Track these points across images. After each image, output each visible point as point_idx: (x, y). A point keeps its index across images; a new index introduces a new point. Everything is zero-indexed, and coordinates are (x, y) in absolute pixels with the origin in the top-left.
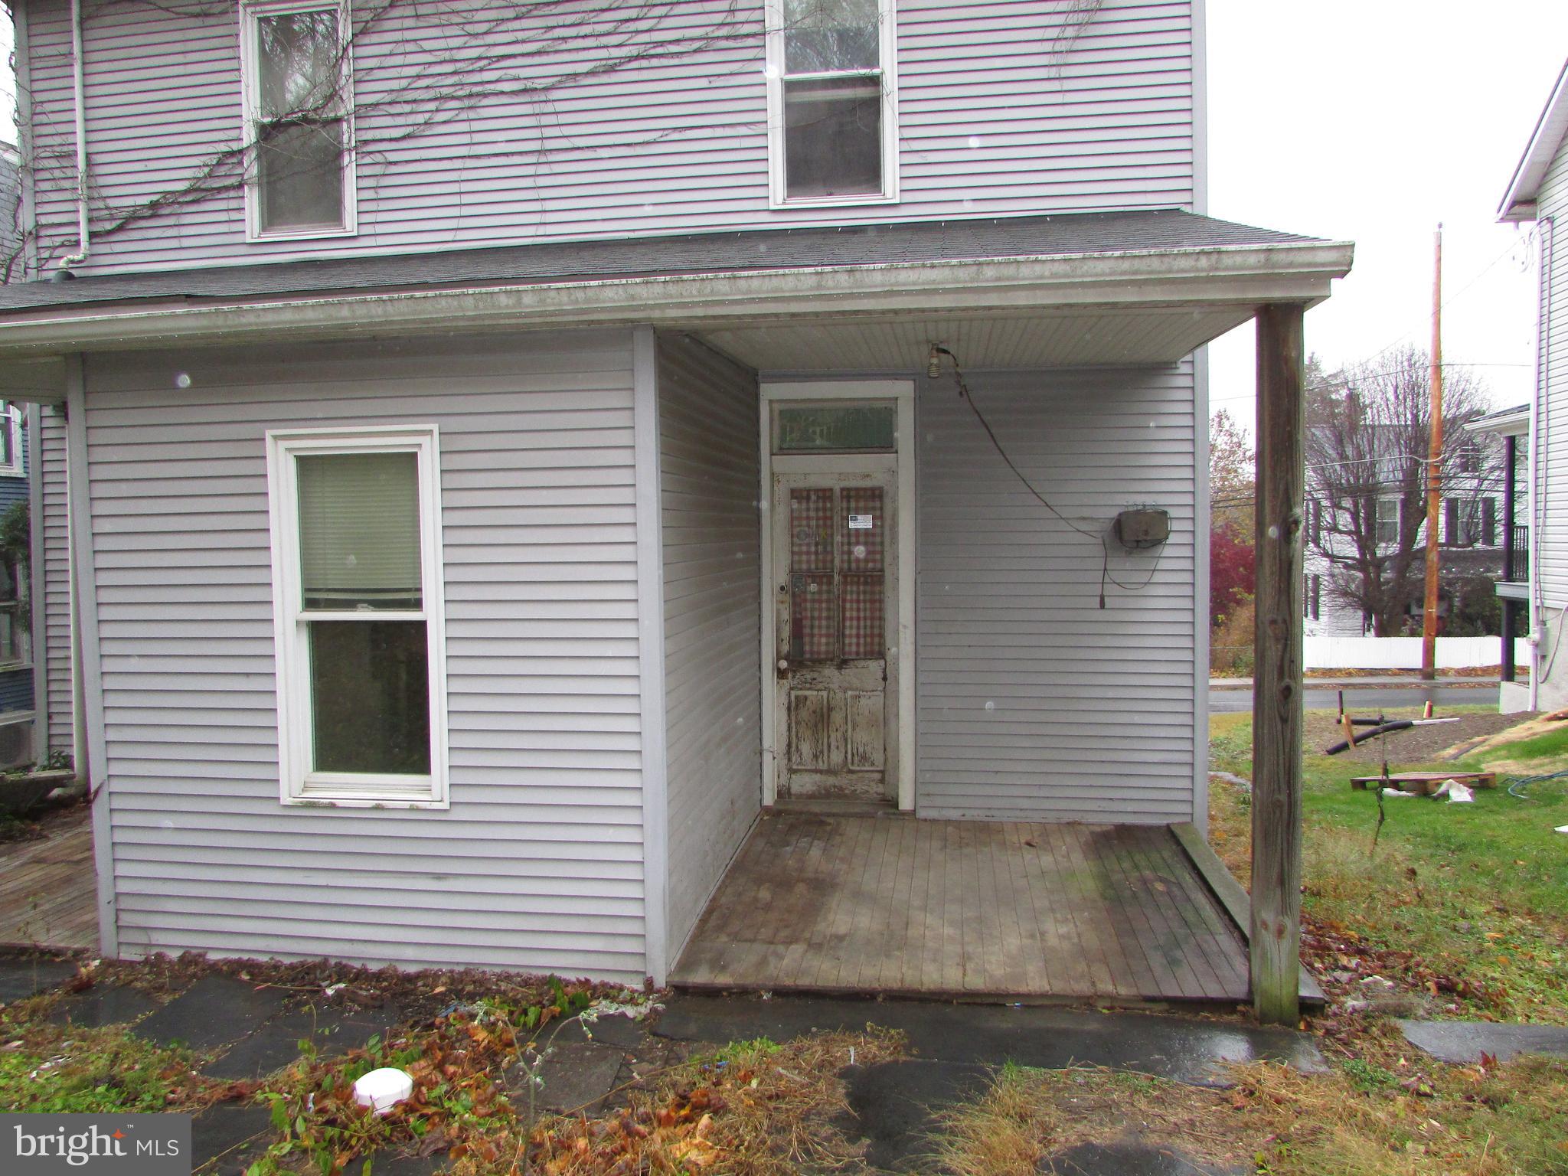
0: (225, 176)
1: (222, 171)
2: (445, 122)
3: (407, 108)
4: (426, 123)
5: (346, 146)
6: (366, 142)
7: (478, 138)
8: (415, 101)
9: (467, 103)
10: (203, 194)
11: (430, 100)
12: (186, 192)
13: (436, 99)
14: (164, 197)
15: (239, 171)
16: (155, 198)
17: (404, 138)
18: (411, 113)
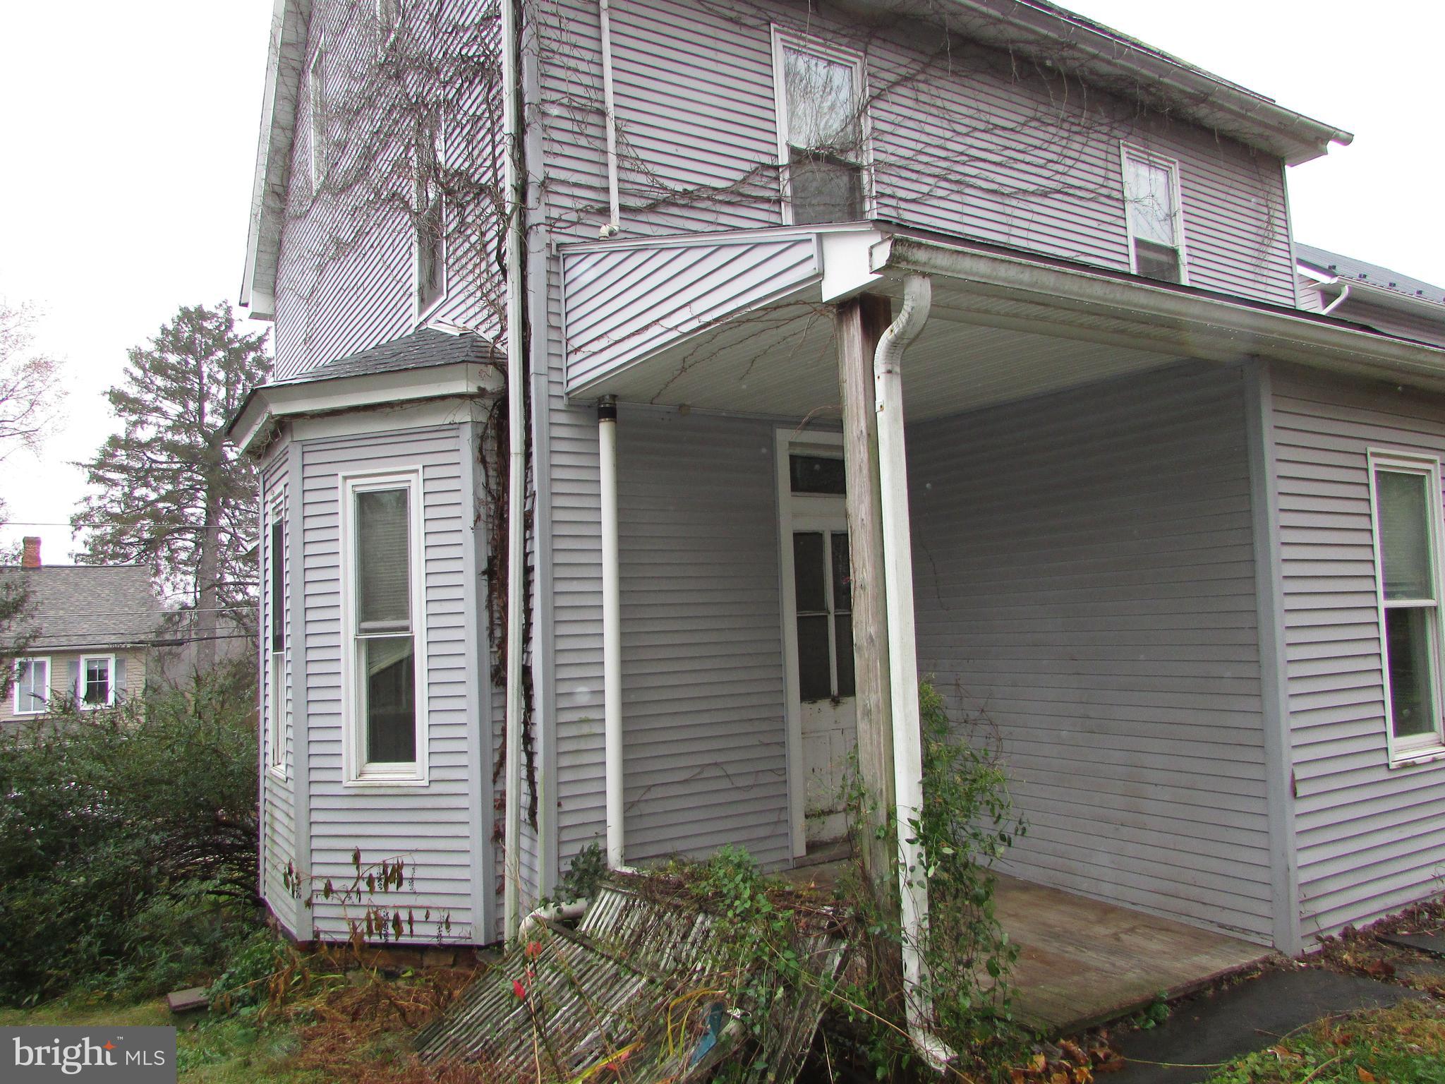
0: (762, 187)
1: (756, 180)
2: (940, 198)
3: (914, 176)
4: (928, 194)
5: (866, 192)
6: (883, 195)
7: (966, 220)
8: (917, 172)
9: (954, 187)
10: (739, 199)
11: (929, 175)
12: (723, 190)
13: (935, 176)
14: (698, 190)
15: (774, 186)
16: (690, 188)
17: (914, 201)
18: (916, 181)
